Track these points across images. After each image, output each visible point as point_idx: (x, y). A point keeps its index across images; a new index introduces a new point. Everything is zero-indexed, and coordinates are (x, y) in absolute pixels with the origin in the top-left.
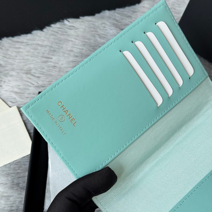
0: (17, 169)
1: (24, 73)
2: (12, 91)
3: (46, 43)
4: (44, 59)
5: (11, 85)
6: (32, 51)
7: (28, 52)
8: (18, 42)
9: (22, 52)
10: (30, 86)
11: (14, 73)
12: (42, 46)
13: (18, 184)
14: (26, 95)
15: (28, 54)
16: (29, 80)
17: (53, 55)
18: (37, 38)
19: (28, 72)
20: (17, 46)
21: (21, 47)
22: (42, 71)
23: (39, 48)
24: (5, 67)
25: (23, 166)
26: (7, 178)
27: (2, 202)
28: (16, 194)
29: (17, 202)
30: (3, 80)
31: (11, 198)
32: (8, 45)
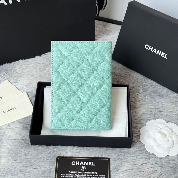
0: (26, 120)
1: (30, 76)
2: (24, 85)
3: (42, 62)
4: (41, 70)
5: (23, 82)
6: (35, 66)
7: (33, 66)
8: (28, 62)
9: (29, 67)
10: (33, 82)
11: (25, 76)
12: (40, 64)
13: (26, 128)
14: (31, 86)
15: (32, 67)
16: (33, 79)
17: (46, 68)
18: (38, 60)
19: (33, 76)
20: (27, 64)
21: (29, 64)
22: (40, 75)
23: (39, 64)
25: (29, 120)
26: (20, 124)
27: (18, 135)
28: (25, 132)
29: (25, 136)
30: (19, 80)
31: (23, 134)
32: (22, 63)
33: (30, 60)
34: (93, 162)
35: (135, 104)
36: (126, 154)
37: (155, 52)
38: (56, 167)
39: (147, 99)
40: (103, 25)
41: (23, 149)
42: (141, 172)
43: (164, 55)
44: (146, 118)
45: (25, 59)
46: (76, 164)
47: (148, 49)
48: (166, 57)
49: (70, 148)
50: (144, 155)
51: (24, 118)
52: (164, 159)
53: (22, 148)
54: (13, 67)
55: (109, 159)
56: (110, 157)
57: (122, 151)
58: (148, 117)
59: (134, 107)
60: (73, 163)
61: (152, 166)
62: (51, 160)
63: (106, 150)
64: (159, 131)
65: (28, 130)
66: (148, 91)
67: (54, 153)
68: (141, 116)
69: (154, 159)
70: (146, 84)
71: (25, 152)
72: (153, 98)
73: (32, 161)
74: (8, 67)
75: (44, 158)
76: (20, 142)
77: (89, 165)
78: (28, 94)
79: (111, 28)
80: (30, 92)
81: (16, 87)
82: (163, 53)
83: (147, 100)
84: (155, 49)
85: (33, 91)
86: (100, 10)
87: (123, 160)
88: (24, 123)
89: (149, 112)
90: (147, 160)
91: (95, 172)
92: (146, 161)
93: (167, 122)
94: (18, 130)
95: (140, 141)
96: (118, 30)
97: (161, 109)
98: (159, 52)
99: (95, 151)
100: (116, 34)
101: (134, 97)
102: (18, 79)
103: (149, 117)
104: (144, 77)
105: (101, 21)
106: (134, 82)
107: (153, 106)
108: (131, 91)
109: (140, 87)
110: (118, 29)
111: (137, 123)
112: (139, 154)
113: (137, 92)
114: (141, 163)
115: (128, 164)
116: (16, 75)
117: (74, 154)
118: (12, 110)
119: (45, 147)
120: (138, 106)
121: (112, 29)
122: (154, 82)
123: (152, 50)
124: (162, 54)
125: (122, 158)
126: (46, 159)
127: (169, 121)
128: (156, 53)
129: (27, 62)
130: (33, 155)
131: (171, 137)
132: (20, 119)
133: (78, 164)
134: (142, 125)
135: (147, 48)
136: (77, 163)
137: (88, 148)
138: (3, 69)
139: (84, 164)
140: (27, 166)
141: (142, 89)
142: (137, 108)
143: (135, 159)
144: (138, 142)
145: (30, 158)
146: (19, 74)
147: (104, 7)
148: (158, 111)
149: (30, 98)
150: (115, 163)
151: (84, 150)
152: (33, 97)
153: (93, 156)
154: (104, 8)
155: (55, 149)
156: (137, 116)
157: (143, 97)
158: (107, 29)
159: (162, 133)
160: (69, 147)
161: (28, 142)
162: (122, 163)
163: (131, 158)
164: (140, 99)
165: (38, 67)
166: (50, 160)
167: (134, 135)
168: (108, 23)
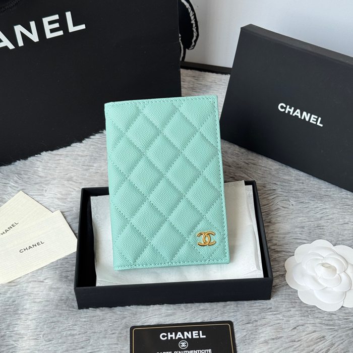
0: (64, 264)
1: (65, 180)
2: (55, 198)
3: (85, 153)
4: (85, 167)
5: (53, 192)
6: (72, 161)
7: (68, 162)
8: (58, 155)
9: (62, 163)
10: (73, 191)
11: (55, 182)
12: (82, 156)
13: (66, 277)
14: (68, 200)
16: (71, 186)
17: (94, 163)
18: (77, 150)
19: (70, 179)
20: (58, 158)
21: (61, 158)
22: (84, 177)
23: (79, 158)
24: (46, 177)
25: (71, 262)
26: (55, 272)
27: (52, 293)
28: (65, 286)
29: (66, 293)
30: (45, 189)
31: (60, 290)
32: (47, 157)
33: (62, 151)
34: (201, 332)
35: (270, 217)
36: (263, 310)
37: (299, 115)
38: (130, 347)
39: (292, 205)
40: (194, 77)
41: (65, 318)
42: (295, 341)
43: (315, 120)
44: (294, 240)
45: (52, 150)
46: (169, 338)
47: (285, 111)
48: (320, 123)
49: (154, 308)
50: (297, 310)
51: (60, 260)
52: (335, 315)
53: (62, 316)
54: (32, 167)
55: (231, 323)
56: (232, 320)
57: (255, 305)
58: (297, 239)
59: (270, 222)
60: (164, 336)
61: (314, 329)
62: (120, 333)
63: (224, 307)
64: (321, 262)
65: (70, 280)
66: (293, 191)
67: (124, 321)
68: (284, 238)
69: (317, 316)
70: (287, 177)
71: (69, 323)
72: (303, 202)
73: (84, 338)
74: (21, 167)
75: (106, 330)
76: (57, 306)
77: (194, 337)
78: (64, 213)
79: (210, 80)
80: (66, 210)
81: (41, 202)
82: (313, 116)
83: (291, 207)
84: (298, 111)
85: (72, 207)
86: (187, 50)
87: (259, 323)
88: (61, 269)
89: (298, 229)
90: (303, 318)
91: (207, 350)
92: (301, 320)
93: (334, 246)
94: (51, 283)
95: (287, 285)
96: (224, 83)
97: (320, 222)
98: (306, 116)
99: (202, 310)
100: (220, 90)
101: (267, 204)
102: (42, 188)
103: (299, 238)
104: (282, 166)
105: (189, 71)
106: (264, 176)
107: (304, 218)
108: (260, 193)
109: (276, 184)
110: (223, 81)
111: (278, 252)
112: (288, 308)
113: (271, 193)
114: (292, 326)
115: (268, 328)
116: (38, 181)
117: (164, 318)
118: (36, 246)
119: (106, 310)
120: (276, 220)
121: (212, 82)
122: (302, 173)
123: (293, 113)
124: (312, 119)
125: (256, 318)
126: (111, 333)
127: (338, 243)
128: (300, 117)
129: (56, 155)
130: (85, 326)
131: (344, 272)
132: (52, 263)
133: (172, 338)
134: (287, 254)
135: (283, 110)
136: (170, 336)
137: (189, 305)
138: (12, 172)
139: (184, 336)
140: (74, 349)
141: (281, 187)
142: (275, 223)
143: (280, 320)
144: (283, 286)
145: (79, 334)
146: (43, 179)
147: (193, 44)
148: (316, 226)
149: (69, 220)
150: (244, 329)
151: (182, 309)
152: (75, 218)
153: (199, 321)
154: (194, 46)
155: (126, 313)
156: (276, 239)
157: (284, 202)
158: (203, 84)
159: (328, 266)
160: (152, 306)
161: (73, 304)
162: (256, 329)
163: (273, 317)
164: (279, 207)
165: (80, 162)
166: (118, 334)
167: (274, 274)
168: (203, 73)
